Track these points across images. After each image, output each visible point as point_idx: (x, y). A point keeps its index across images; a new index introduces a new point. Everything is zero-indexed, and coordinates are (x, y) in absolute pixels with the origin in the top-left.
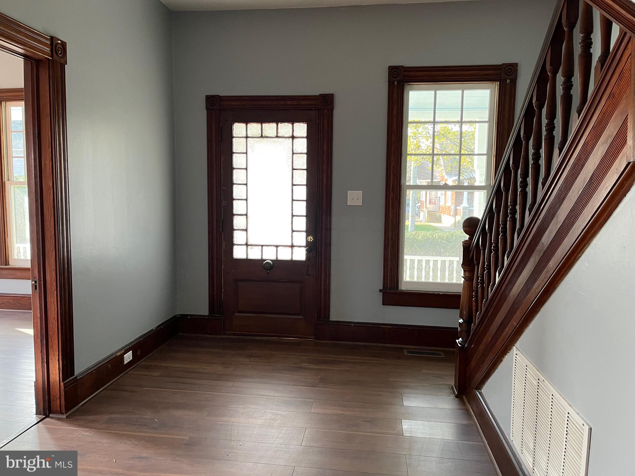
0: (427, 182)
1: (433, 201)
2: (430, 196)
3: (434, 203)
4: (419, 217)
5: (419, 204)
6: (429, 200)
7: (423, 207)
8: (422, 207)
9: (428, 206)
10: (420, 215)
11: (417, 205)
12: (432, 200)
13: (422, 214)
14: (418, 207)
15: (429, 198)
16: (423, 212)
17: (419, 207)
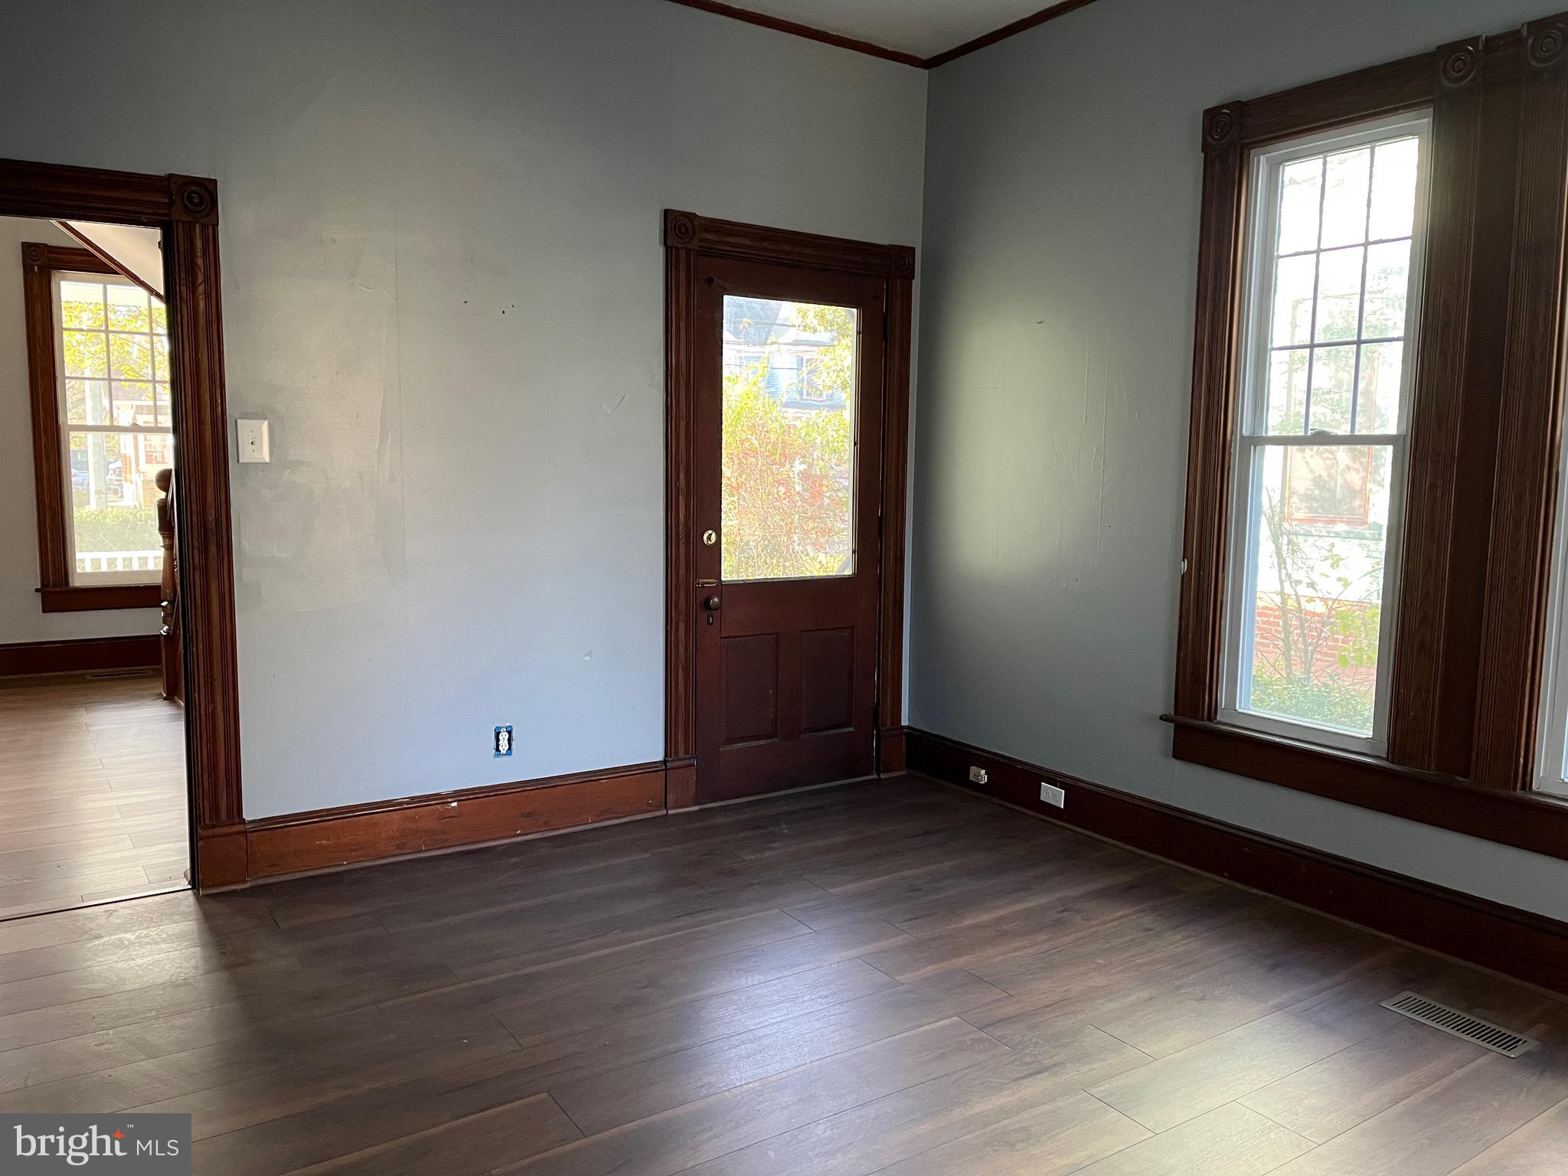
0: (134, 407)
1: (158, 454)
2: (148, 443)
3: (161, 460)
4: (122, 497)
5: (119, 464)
6: (146, 452)
7: (130, 470)
8: (128, 471)
9: (143, 466)
10: (122, 492)
11: (112, 466)
12: (155, 454)
13: (128, 488)
14: (114, 470)
15: (146, 448)
16: (131, 482)
17: (119, 472)
